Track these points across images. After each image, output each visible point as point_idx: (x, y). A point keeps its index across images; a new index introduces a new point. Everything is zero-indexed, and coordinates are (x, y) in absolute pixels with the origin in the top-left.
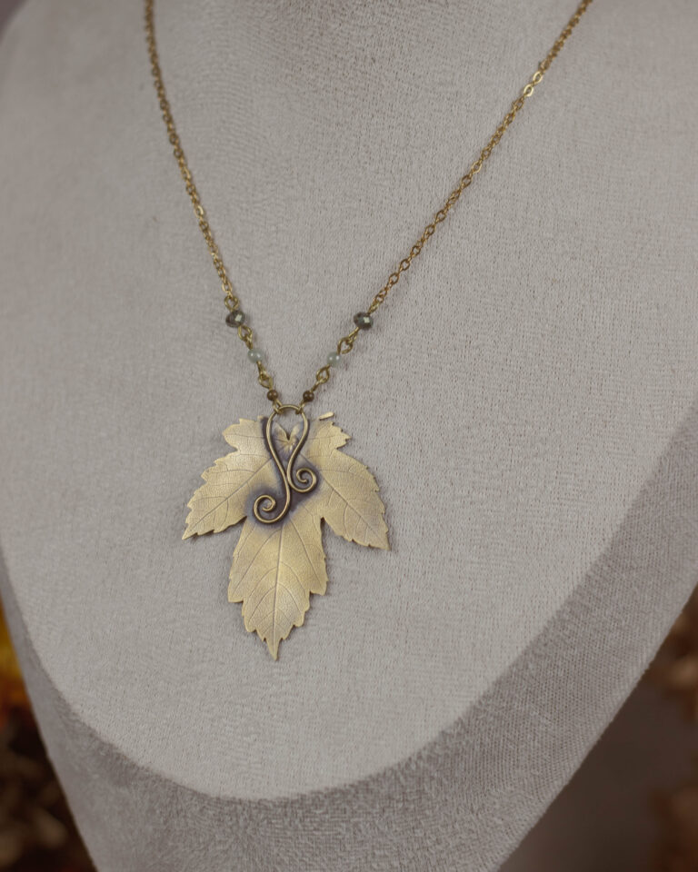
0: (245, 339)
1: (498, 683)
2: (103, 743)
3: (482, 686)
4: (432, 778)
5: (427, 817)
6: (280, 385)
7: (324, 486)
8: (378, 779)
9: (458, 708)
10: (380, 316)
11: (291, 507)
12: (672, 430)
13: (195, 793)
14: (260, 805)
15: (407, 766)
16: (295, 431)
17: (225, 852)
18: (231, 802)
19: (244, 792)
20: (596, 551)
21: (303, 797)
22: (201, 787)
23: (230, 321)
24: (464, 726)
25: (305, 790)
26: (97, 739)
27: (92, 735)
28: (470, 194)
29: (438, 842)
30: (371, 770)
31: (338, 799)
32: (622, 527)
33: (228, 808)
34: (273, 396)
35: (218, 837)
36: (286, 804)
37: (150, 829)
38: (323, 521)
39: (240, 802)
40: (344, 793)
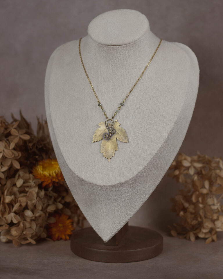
0: (102, 108)
1: (147, 164)
2: (80, 178)
3: (145, 164)
4: (137, 181)
5: (136, 188)
6: (108, 116)
7: (116, 132)
8: (128, 181)
9: (141, 168)
10: (125, 103)
11: (111, 136)
12: (175, 121)
13: (97, 185)
14: (108, 186)
15: (133, 178)
16: (111, 123)
17: (102, 196)
18: (103, 186)
19: (105, 184)
20: (163, 142)
21: (115, 184)
22: (97, 184)
23: (99, 105)
24: (142, 172)
25: (115, 183)
26: (79, 177)
27: (78, 177)
28: (139, 83)
29: (138, 193)
30: (127, 179)
31: (121, 184)
32: (167, 137)
33: (103, 187)
34: (107, 118)
35: (100, 193)
36: (112, 186)
37: (88, 193)
38: (116, 138)
39: (105, 186)
40: (122, 183)
